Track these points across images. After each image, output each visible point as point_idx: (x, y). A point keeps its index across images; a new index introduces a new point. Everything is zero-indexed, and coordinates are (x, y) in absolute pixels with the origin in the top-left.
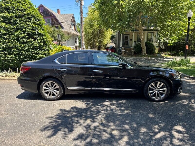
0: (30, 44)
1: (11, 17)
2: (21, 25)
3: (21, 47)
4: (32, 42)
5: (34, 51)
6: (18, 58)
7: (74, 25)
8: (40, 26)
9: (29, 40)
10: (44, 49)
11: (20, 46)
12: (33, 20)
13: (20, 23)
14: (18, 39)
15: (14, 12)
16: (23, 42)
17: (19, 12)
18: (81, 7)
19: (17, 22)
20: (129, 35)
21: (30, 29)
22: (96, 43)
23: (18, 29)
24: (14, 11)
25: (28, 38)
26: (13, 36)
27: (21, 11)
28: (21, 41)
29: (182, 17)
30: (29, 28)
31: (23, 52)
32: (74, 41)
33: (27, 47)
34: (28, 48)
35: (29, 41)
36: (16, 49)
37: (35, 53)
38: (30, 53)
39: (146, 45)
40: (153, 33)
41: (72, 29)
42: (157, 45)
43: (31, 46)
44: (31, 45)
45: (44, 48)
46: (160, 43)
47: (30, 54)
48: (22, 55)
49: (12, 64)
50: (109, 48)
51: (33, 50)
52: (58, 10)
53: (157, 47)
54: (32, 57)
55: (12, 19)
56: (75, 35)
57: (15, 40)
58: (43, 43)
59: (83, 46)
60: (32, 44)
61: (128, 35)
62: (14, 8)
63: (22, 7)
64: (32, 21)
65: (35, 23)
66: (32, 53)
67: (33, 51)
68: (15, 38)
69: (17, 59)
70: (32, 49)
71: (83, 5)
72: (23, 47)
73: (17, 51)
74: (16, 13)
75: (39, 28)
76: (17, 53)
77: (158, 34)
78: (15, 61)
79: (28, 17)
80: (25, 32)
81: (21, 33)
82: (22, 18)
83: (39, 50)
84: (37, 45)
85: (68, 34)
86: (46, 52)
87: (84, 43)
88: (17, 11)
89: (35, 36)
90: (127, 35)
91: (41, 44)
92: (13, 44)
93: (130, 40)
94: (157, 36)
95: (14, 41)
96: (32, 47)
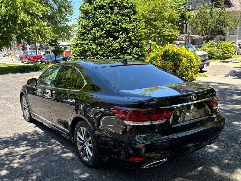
0: (107, 46)
2: (99, 20)
4: (112, 42)
5: (113, 56)
13: (99, 16)
15: (94, 2)
17: (99, 1)
19: (96, 16)
23: (96, 26)
25: (107, 37)
28: (96, 42)
31: (98, 56)
33: (104, 50)
36: (91, 53)
38: (107, 58)
43: (108, 49)
45: (129, 50)
58: (128, 43)
60: (111, 46)
64: (115, 11)
65: (120, 13)
68: (91, 39)
70: (110, 52)
72: (99, 50)
73: (92, 56)
74: (96, 4)
75: (124, 20)
79: (110, 7)
80: (104, 28)
81: (99, 31)
83: (120, 53)
84: (116, 47)
89: (116, 34)
91: (123, 45)
92: (89, 47)
95: (90, 42)
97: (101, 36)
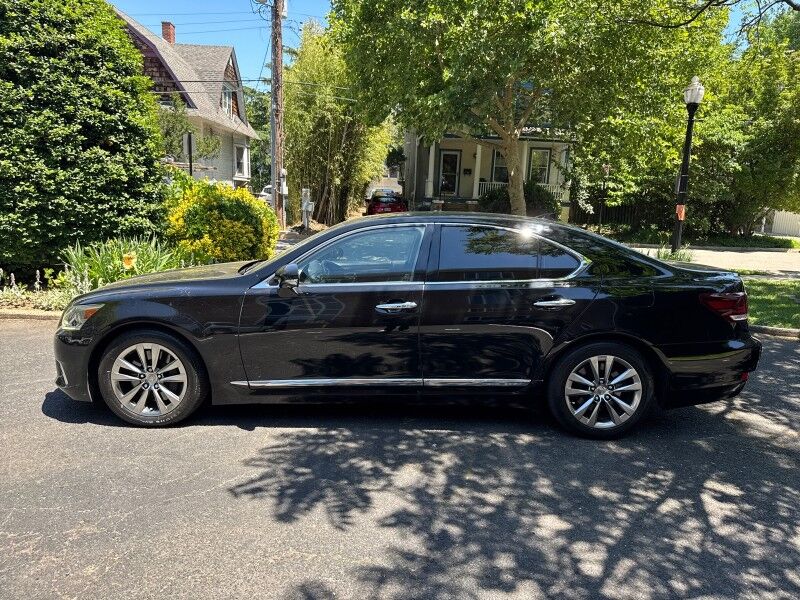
0: (92, 170)
1: (11, 49)
2: (59, 87)
3: (54, 179)
4: (100, 161)
5: (109, 201)
6: (38, 227)
7: (234, 96)
8: (134, 94)
9: (87, 154)
10: (149, 193)
11: (49, 177)
12: (108, 69)
13: (52, 77)
14: (42, 145)
15: (26, 28)
16: (64, 159)
17: (45, 30)
18: (276, 25)
19: (40, 74)
20: (461, 151)
21: (93, 108)
22: (333, 176)
23: (40, 104)
24: (25, 23)
25: (86, 146)
26: (21, 131)
27: (57, 25)
28: (54, 154)
29: (664, 101)
30: (90, 103)
31: (62, 200)
32: (233, 161)
33: (81, 182)
34: (85, 188)
35: (87, 158)
36: (32, 189)
37: (111, 208)
38: (92, 206)
39: (526, 197)
40: (550, 149)
41: (226, 109)
42: (566, 197)
43: (95, 179)
44: (96, 175)
45: (148, 188)
46: (574, 190)
47: (90, 213)
48: (55, 214)
49: (11, 252)
50: (384, 200)
51: (104, 197)
52: (166, 25)
53: (564, 204)
54: (98, 225)
55: (14, 60)
56: (239, 134)
57: (27, 150)
58: (144, 169)
59: (279, 184)
60: (101, 172)
61: (458, 154)
62: (26, 12)
63: (59, 12)
64: (103, 73)
65: (116, 82)
66: (100, 207)
67: (102, 202)
68: (28, 142)
69: (34, 229)
70: (100, 190)
71: (284, 17)
72: (63, 181)
73: (37, 198)
74: (34, 35)
75: (128, 102)
76: (35, 204)
77: (568, 154)
78: (27, 237)
79: (85, 55)
80: (74, 116)
81: (56, 122)
82: (59, 59)
83: (126, 195)
84: (119, 175)
85: (211, 129)
86: (153, 207)
87: (284, 172)
88: (38, 25)
89: (113, 138)
90: (453, 153)
91: (136, 174)
92: (20, 168)
93: (462, 171)
94: (567, 162)
95: (26, 153)
96: (101, 182)
97: (67, 139)
